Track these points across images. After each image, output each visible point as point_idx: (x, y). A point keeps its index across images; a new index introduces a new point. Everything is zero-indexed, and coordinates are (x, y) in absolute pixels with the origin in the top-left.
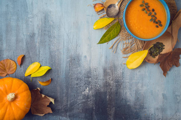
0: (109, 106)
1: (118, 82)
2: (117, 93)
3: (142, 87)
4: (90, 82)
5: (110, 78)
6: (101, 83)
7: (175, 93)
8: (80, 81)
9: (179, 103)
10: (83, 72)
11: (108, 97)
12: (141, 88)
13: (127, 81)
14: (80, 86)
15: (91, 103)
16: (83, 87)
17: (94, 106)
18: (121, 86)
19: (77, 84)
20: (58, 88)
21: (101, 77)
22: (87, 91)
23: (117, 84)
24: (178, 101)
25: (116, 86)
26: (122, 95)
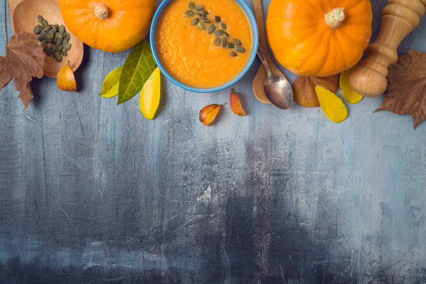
0: (257, 230)
1: (280, 174)
2: (277, 200)
3: (334, 186)
4: (214, 175)
5: (261, 164)
6: (239, 175)
7: (409, 203)
8: (193, 171)
9: (418, 224)
10: (200, 150)
11: (255, 209)
12: (331, 190)
13: (299, 173)
14: (192, 184)
15: (216, 223)
16: (198, 185)
17: (222, 229)
18: (285, 185)
19: (185, 178)
20: (142, 188)
21: (241, 162)
22: (208, 194)
23: (276, 179)
24: (417, 220)
25: (275, 184)
26: (289, 206)
